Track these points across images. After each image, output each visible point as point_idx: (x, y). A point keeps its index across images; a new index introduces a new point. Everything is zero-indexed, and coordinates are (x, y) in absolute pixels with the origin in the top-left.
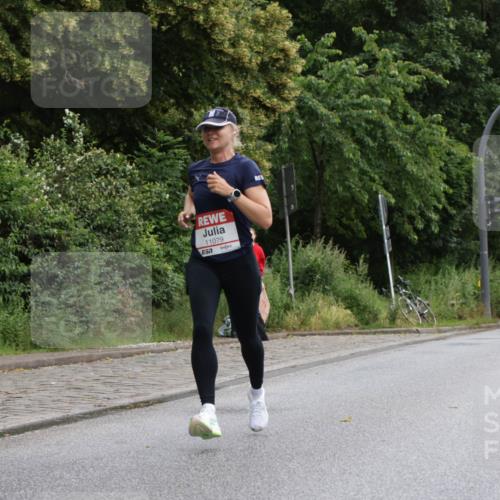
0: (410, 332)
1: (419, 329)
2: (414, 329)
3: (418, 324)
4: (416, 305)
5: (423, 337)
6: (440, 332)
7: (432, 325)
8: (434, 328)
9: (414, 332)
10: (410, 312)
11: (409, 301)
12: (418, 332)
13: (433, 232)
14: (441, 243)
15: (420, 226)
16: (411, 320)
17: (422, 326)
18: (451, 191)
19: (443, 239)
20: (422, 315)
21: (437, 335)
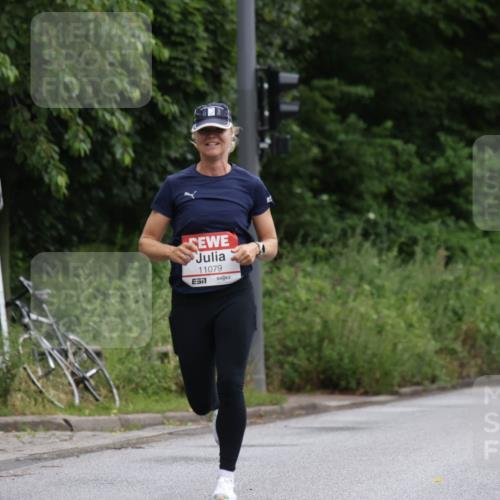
0: (49, 426)
1: (73, 419)
2: (59, 417)
3: (71, 406)
4: (64, 353)
5: (81, 440)
6: (127, 426)
7: (107, 410)
8: (113, 416)
9: (59, 427)
10: (48, 373)
11: (46, 345)
12: (69, 426)
13: (115, 163)
14: (136, 190)
15: (83, 147)
16: (51, 394)
17: (79, 410)
18: (166, 54)
19: (143, 182)
20: (80, 381)
21: (119, 436)
